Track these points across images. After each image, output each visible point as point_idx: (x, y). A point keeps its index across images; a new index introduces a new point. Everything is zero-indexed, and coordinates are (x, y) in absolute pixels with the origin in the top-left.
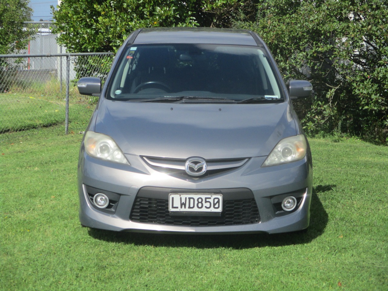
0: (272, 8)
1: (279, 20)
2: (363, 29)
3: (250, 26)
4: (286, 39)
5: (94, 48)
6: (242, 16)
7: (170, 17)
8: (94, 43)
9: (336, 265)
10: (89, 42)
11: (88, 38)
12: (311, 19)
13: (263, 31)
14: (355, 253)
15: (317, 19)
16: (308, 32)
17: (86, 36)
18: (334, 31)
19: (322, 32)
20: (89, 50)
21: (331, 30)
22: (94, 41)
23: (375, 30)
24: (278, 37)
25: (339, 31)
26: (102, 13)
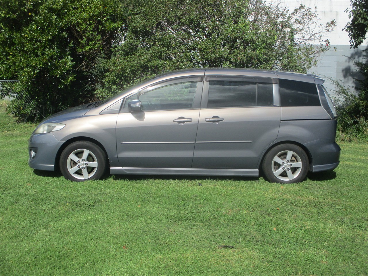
0: (120, 52)
1: (124, 59)
2: (174, 64)
3: (107, 62)
4: (128, 71)
5: (8, 77)
6: (103, 56)
7: (54, 56)
8: (8, 74)
9: (127, 230)
10: (5, 73)
11: (4, 71)
12: (142, 58)
13: (114, 66)
14: (143, 220)
15: (146, 58)
16: (141, 67)
17: (3, 69)
18: (156, 66)
19: (149, 66)
20: (5, 78)
21: (155, 65)
22: (8, 72)
23: (182, 65)
24: (123, 70)
25: (160, 66)
26: (11, 54)
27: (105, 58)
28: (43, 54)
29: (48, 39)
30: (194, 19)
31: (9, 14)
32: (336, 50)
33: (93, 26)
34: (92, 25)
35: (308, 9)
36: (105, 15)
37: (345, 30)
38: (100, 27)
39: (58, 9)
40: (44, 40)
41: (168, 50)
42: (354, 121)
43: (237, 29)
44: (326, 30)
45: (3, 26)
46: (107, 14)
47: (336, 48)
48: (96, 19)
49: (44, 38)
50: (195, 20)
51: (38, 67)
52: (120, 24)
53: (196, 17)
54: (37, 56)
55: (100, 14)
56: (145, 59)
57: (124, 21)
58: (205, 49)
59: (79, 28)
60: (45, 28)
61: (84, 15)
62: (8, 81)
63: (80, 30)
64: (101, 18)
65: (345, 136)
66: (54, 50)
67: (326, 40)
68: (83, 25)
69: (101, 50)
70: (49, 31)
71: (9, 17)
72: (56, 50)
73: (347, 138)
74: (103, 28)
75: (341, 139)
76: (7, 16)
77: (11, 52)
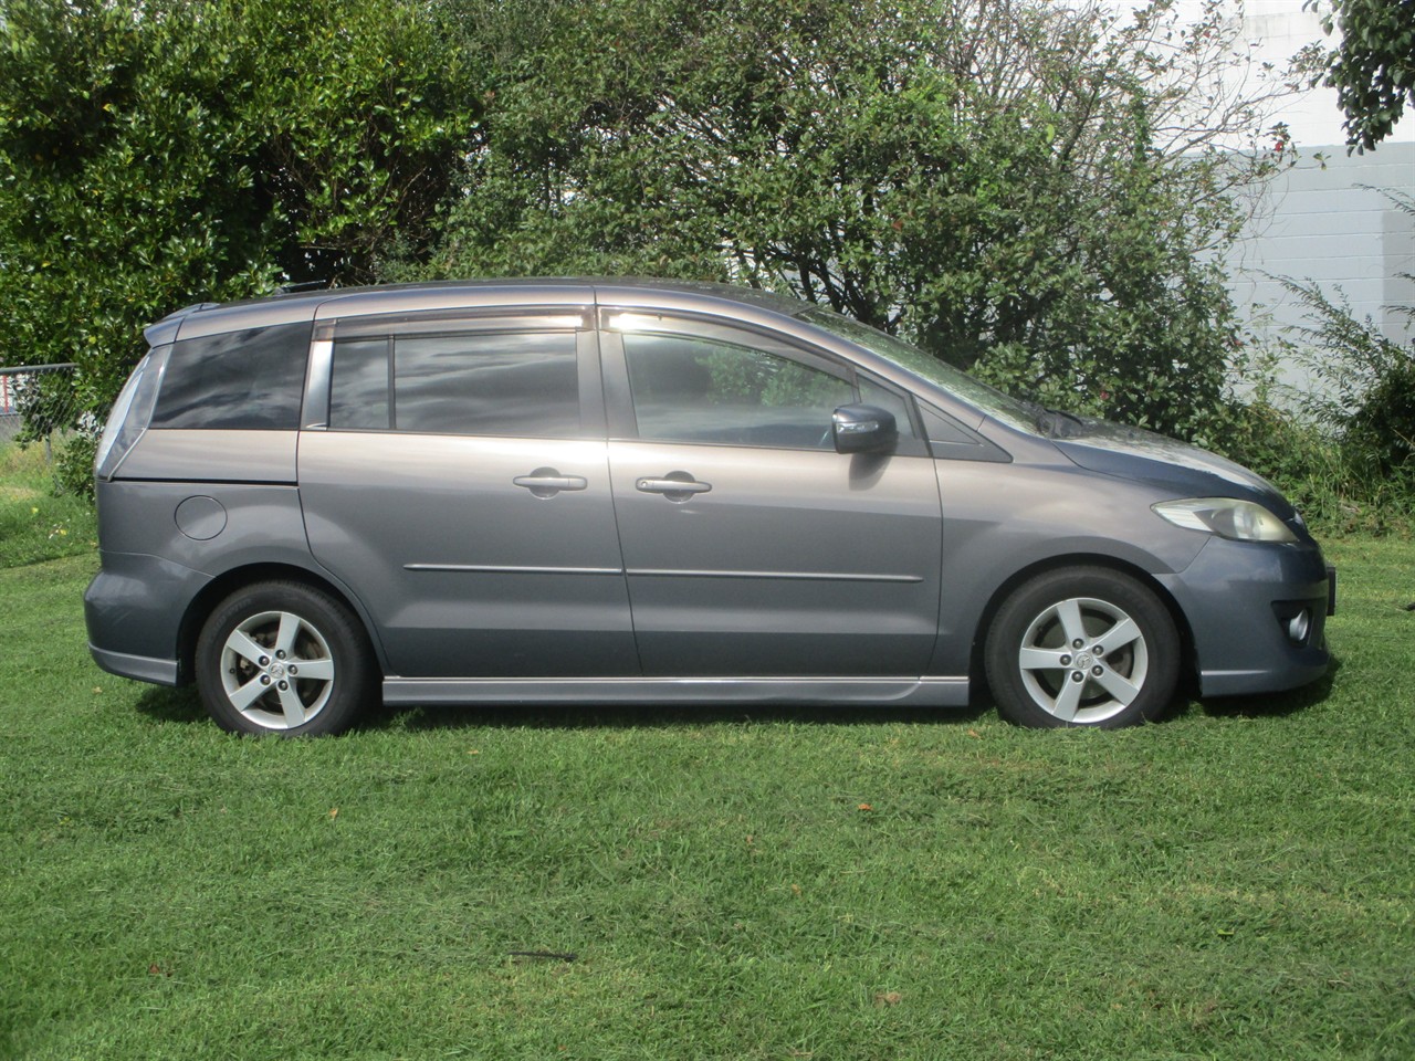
0: (462, 229)
6: (403, 249)
7: (204, 262)
8: (52, 342)
15: (542, 249)
17: (29, 326)
23: (680, 266)
26: (45, 265)
27: (409, 258)
28: (159, 257)
29: (176, 198)
30: (724, 83)
31: (28, 113)
32: (1323, 165)
33: (360, 134)
34: (354, 132)
35: (1210, 5)
36: (403, 90)
37: (1322, 80)
38: (385, 138)
39: (211, 80)
40: (161, 202)
41: (628, 210)
42: (1395, 449)
43: (897, 111)
44: (1288, 85)
45: (9, 162)
46: (409, 85)
47: (1324, 157)
48: (368, 109)
49: (160, 197)
50: (728, 84)
51: (145, 311)
52: (463, 122)
53: (732, 73)
54: (138, 267)
55: (384, 90)
56: (540, 254)
57: (477, 110)
58: (763, 197)
59: (303, 149)
60: (163, 159)
61: (322, 97)
62: (53, 370)
63: (307, 156)
64: (387, 105)
65: (1361, 512)
66: (204, 240)
67: (1275, 127)
68: (317, 138)
69: (393, 227)
70: (180, 168)
71: (25, 127)
72: (210, 241)
73: (1371, 521)
74: (397, 143)
75: (1346, 524)
76: (20, 122)
77: (48, 259)
